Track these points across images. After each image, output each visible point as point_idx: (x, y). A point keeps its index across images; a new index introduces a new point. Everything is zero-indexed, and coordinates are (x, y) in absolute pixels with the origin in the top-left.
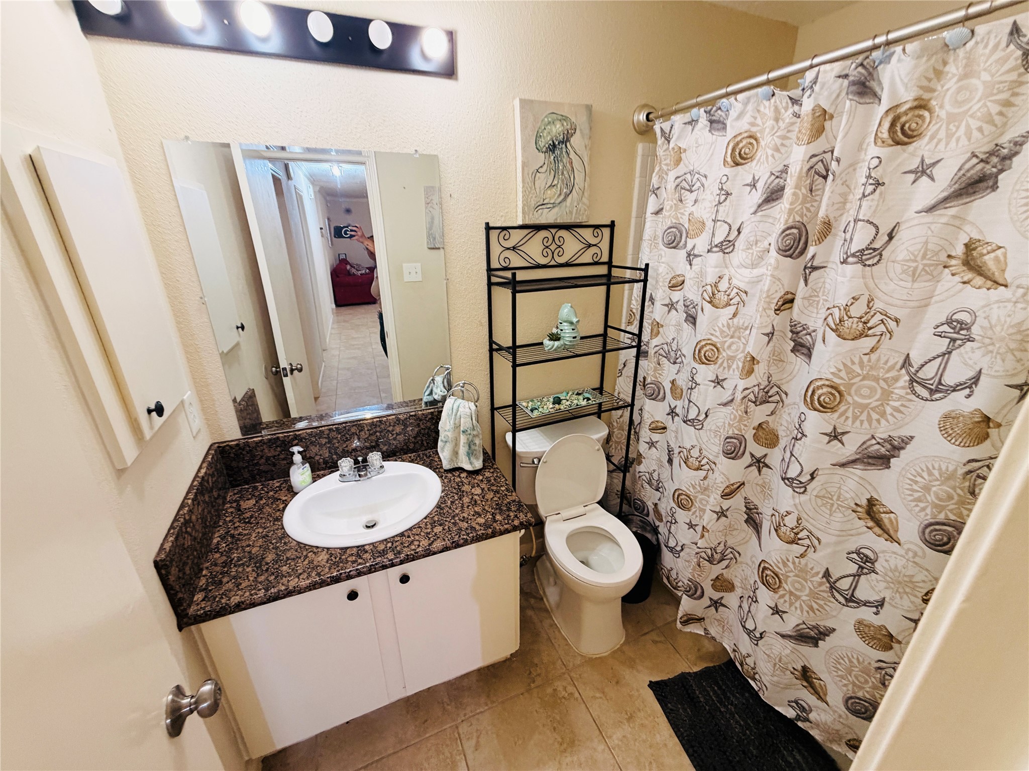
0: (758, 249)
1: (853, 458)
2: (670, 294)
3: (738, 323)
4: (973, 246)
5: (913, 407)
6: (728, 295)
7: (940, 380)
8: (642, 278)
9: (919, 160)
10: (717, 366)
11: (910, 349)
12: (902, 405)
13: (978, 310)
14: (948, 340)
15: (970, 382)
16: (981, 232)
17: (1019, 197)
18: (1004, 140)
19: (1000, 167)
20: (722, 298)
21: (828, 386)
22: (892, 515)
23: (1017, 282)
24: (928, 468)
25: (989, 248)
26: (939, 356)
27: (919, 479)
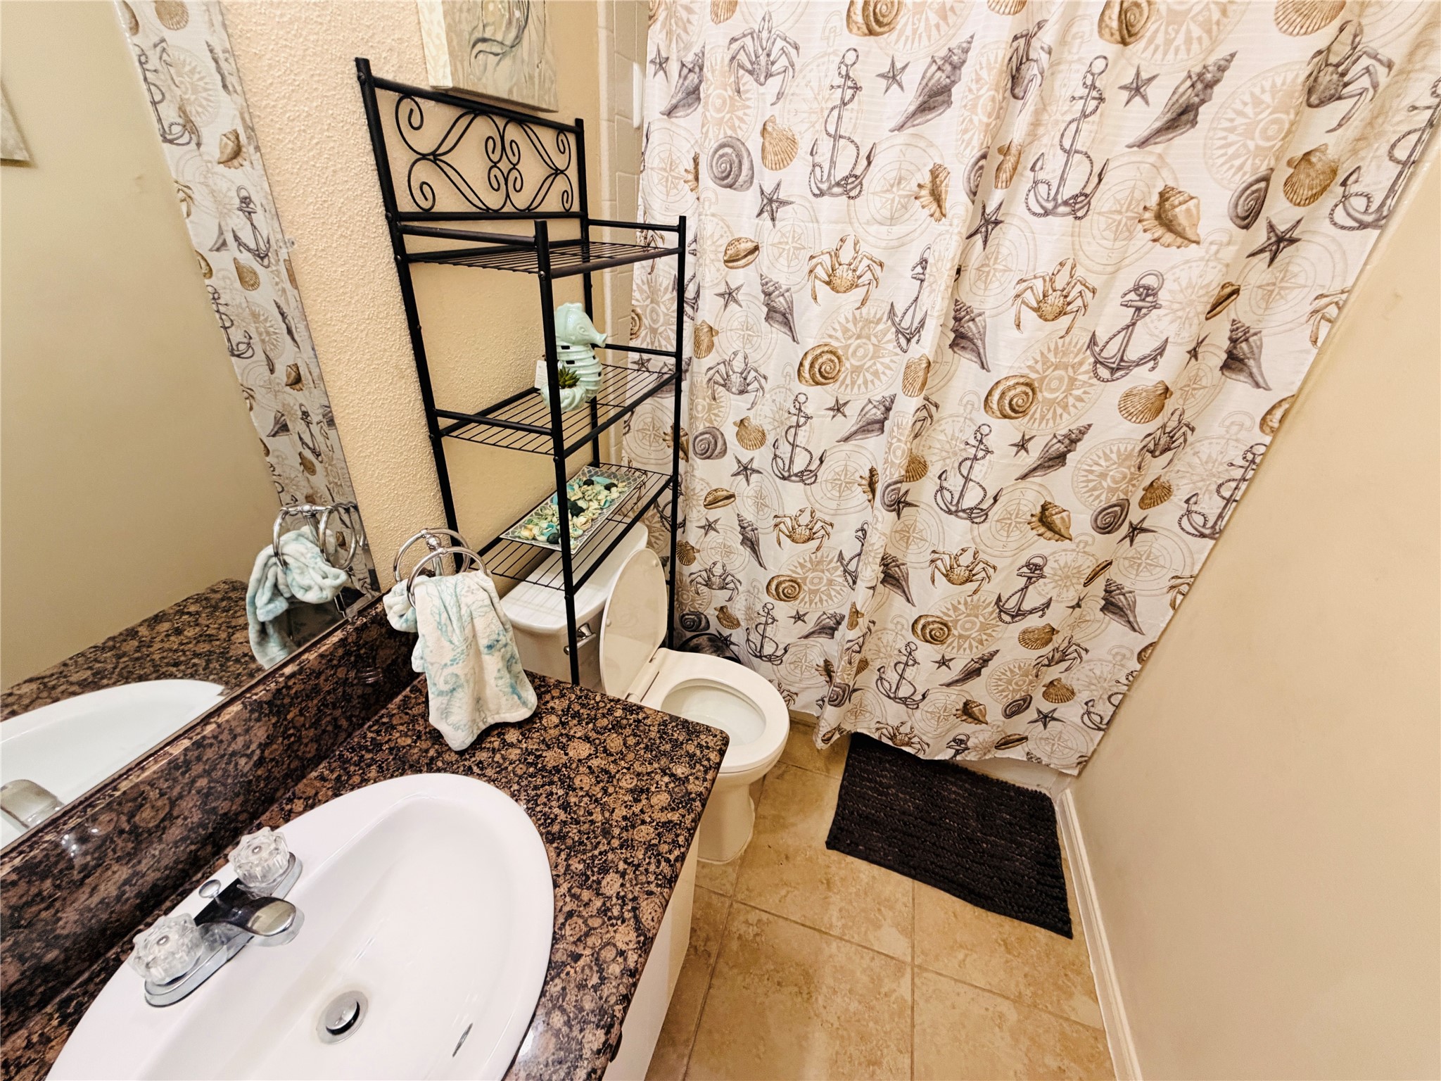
0: (901, 192)
1: (1035, 465)
2: (727, 274)
3: (869, 313)
4: (1167, 195)
5: (1092, 392)
6: (854, 271)
7: (1122, 356)
8: (676, 245)
9: (1133, 72)
10: (838, 384)
11: (1096, 325)
12: (1085, 393)
13: (1168, 271)
14: (1133, 309)
15: (1154, 354)
16: (1176, 179)
17: (1216, 137)
18: (1211, 60)
19: (1202, 97)
20: (844, 274)
21: (1022, 384)
22: (1064, 514)
23: (1211, 239)
24: (1105, 453)
25: (1181, 199)
26: (1123, 329)
27: (1095, 468)
